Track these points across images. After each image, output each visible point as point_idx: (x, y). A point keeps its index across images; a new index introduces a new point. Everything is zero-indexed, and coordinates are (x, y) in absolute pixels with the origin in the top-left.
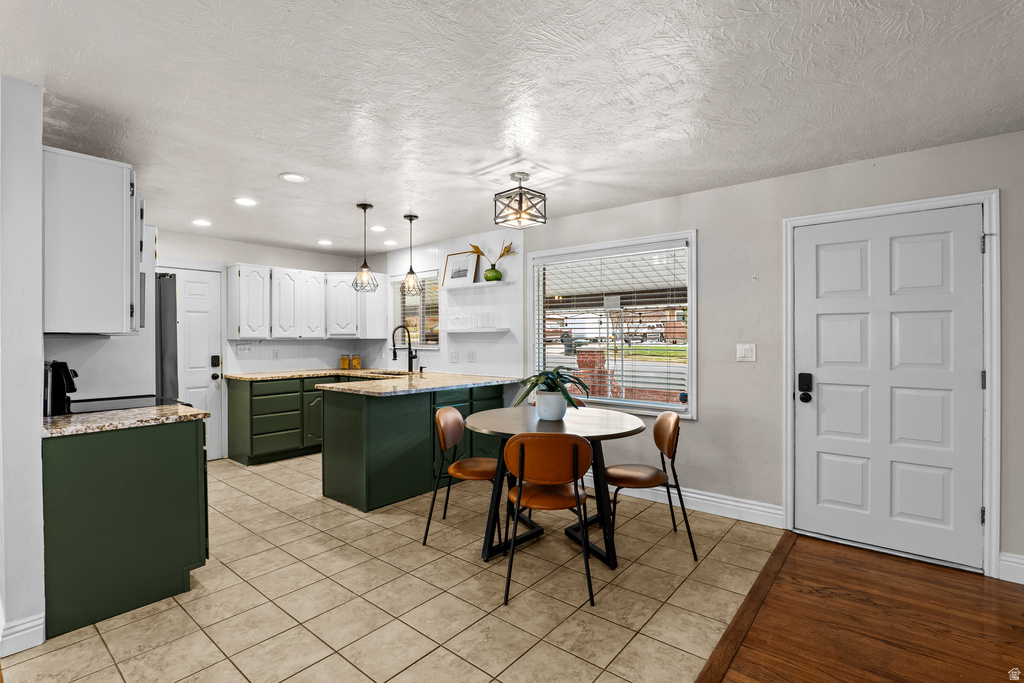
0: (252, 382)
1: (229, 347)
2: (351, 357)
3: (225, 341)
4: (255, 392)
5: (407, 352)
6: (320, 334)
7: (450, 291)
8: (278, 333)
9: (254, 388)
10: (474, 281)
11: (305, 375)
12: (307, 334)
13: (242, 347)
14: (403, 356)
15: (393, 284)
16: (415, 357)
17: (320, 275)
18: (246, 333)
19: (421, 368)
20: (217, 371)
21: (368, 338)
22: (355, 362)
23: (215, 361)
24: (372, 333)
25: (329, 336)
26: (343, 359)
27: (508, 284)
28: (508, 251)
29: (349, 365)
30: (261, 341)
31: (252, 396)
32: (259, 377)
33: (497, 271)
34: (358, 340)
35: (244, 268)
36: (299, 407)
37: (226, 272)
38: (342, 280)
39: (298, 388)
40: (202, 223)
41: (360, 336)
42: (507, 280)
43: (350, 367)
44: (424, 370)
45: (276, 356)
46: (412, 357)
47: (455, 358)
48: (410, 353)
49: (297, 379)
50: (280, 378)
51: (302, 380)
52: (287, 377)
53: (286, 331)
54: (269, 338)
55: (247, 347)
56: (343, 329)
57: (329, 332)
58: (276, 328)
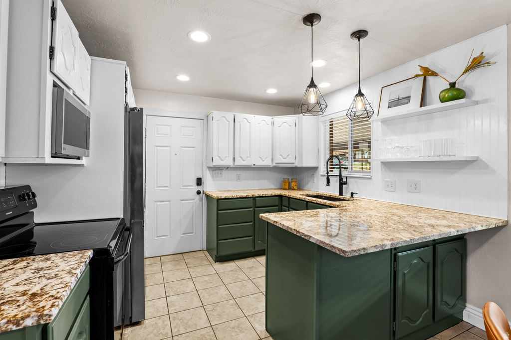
0: (218, 200)
1: (208, 172)
2: (290, 180)
3: (205, 167)
4: (220, 208)
5: (338, 179)
6: (268, 163)
7: (385, 121)
8: (239, 162)
9: (219, 204)
10: (421, 106)
11: (256, 194)
12: (259, 163)
13: (216, 172)
14: (335, 182)
15: (324, 122)
16: (346, 183)
17: (268, 119)
18: (217, 162)
19: (352, 194)
20: (200, 188)
21: (304, 166)
22: (293, 184)
23: (199, 182)
24: (307, 162)
25: (274, 165)
26: (284, 182)
27: (477, 103)
28: (477, 63)
29: (289, 186)
30: (228, 168)
31: (218, 210)
32: (223, 196)
33: (458, 89)
34: (296, 168)
35: (216, 114)
36: (252, 219)
37: (206, 120)
38: (286, 122)
39: (251, 204)
40: (183, 78)
41: (297, 164)
42: (476, 98)
43: (290, 188)
44: (354, 195)
45: (239, 179)
46: (342, 184)
47: (391, 187)
48: (341, 179)
49: (251, 197)
50: (239, 197)
51: (254, 198)
52: (244, 196)
53: (244, 160)
54: (232, 166)
55: (219, 172)
56: (285, 159)
57: (275, 161)
58: (238, 158)
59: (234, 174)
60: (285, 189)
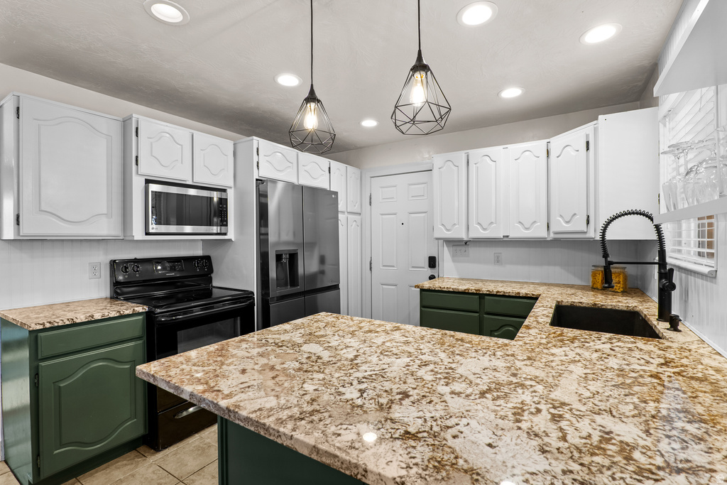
0: (421, 290)
1: (446, 248)
4: (424, 303)
6: (539, 232)
12: (518, 233)
17: (538, 146)
20: (434, 272)
23: (432, 262)
25: (552, 236)
26: (594, 272)
29: (603, 283)
31: (421, 306)
39: (477, 307)
41: (594, 234)
45: (498, 261)
49: (473, 294)
50: (451, 290)
51: (481, 296)
52: (460, 290)
53: (485, 229)
54: (466, 239)
55: (463, 248)
56: (567, 222)
57: (553, 229)
58: (473, 225)
59: (490, 252)
60: (593, 289)
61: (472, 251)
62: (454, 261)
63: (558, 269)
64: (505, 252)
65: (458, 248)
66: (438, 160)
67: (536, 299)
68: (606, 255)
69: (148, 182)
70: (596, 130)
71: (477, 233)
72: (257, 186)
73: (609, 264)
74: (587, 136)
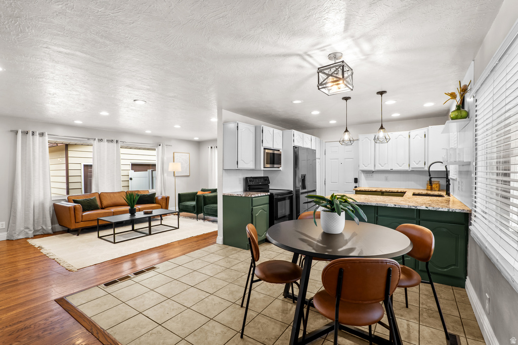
1: (362, 174)
3: (360, 171)
6: (406, 168)
12: (396, 168)
20: (357, 184)
23: (356, 180)
25: (411, 169)
26: (427, 183)
38: (417, 134)
45: (387, 179)
48: (447, 181)
53: (382, 166)
54: (374, 170)
55: (371, 174)
56: (417, 164)
57: (411, 166)
58: (377, 164)
59: (383, 176)
60: (427, 190)
61: (375, 175)
62: (366, 180)
63: (413, 183)
64: (390, 176)
65: (368, 174)
66: (361, 137)
67: (405, 193)
68: (430, 175)
69: (265, 149)
70: (428, 130)
71: (379, 168)
72: (294, 149)
73: (431, 178)
74: (425, 132)
